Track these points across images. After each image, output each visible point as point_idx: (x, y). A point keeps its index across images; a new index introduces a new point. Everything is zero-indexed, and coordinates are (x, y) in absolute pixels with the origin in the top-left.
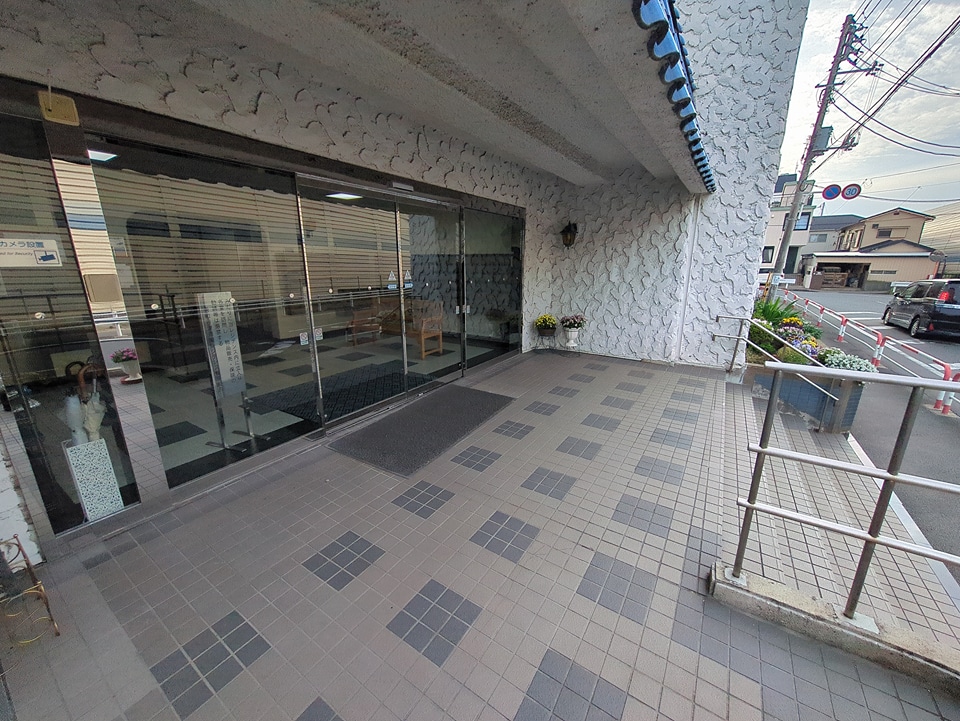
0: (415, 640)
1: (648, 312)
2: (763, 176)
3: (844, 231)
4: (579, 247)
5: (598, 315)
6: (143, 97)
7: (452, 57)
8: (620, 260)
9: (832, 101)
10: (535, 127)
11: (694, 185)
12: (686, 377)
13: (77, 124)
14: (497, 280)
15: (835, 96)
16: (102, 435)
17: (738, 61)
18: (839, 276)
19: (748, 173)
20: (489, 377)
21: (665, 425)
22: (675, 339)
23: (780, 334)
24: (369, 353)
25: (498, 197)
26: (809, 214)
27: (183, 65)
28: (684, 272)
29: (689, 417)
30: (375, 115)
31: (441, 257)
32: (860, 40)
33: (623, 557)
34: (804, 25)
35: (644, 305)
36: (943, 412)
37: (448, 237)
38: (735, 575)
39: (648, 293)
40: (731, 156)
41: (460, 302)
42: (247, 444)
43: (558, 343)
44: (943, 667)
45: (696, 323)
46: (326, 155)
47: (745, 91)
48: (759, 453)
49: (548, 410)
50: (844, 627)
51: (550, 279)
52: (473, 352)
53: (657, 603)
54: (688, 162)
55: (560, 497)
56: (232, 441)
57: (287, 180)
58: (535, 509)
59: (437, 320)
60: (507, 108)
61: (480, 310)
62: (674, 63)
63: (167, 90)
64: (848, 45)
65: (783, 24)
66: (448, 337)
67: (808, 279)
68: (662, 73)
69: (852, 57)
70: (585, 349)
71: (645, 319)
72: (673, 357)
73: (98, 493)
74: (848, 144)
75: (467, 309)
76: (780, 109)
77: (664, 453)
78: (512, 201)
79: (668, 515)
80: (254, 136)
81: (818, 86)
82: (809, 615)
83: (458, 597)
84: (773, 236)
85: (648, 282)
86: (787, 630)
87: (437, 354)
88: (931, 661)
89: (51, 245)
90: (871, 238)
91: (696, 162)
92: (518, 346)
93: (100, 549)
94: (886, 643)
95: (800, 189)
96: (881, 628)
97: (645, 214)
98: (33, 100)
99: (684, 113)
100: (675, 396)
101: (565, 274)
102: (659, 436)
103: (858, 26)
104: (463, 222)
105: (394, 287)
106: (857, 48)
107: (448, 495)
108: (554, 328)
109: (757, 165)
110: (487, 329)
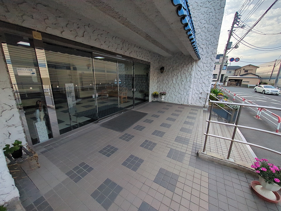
0: (129, 167)
1: (183, 91)
2: (213, 56)
3: (236, 70)
4: (165, 73)
5: (170, 92)
6: (56, 33)
7: (134, 24)
8: (176, 77)
9: (232, 35)
10: (154, 42)
11: (195, 58)
12: (193, 108)
13: (41, 40)
14: (142, 82)
15: (233, 34)
16: (44, 120)
17: (206, 25)
18: (234, 83)
19: (209, 55)
20: (141, 108)
21: (187, 120)
22: (190, 98)
23: (218, 98)
24: (107, 102)
25: (143, 59)
26: (226, 65)
27: (66, 25)
28: (192, 80)
29: (193, 118)
30: (112, 37)
31: (126, 76)
32: (239, 19)
33: (177, 149)
34: (223, 17)
35: (182, 89)
36: (258, 118)
37: (128, 69)
38: (204, 151)
39: (183, 86)
40: (205, 50)
41: (133, 88)
42: (76, 125)
43: (159, 99)
44: (247, 168)
45: (196, 94)
46: (100, 48)
47: (208, 33)
48: (209, 122)
49: (157, 116)
50: (227, 161)
51: (157, 82)
52: (136, 102)
53: (185, 158)
54: (193, 52)
55: (161, 136)
56: (73, 124)
57: (90, 54)
58: (156, 139)
59: (125, 93)
60: (148, 37)
61: (137, 90)
62: (190, 31)
63: (62, 31)
64: (236, 20)
65: (218, 17)
66: (128, 98)
67: (226, 83)
68: (187, 33)
69: (237, 23)
70: (166, 101)
71: (182, 93)
72: (190, 103)
73: (43, 135)
74: (236, 47)
75: (135, 90)
76: (217, 39)
77: (187, 126)
78: (147, 60)
79: (188, 140)
80: (83, 43)
81: (228, 31)
82: (220, 159)
83: (138, 158)
84: (217, 72)
85: (183, 83)
86: (215, 163)
87: (126, 102)
88: (245, 167)
89: (34, 70)
90: (243, 72)
91: (195, 52)
92: (148, 100)
93: (44, 149)
94: (236, 164)
95: (224, 59)
96: (235, 161)
97: (182, 65)
98: (32, 34)
99: (192, 41)
100: (190, 113)
101: (161, 80)
102: (186, 123)
103: (239, 15)
104: (134, 66)
105: (116, 83)
106: (239, 21)
107: (133, 136)
108: (158, 95)
109: (211, 53)
110: (139, 95)
